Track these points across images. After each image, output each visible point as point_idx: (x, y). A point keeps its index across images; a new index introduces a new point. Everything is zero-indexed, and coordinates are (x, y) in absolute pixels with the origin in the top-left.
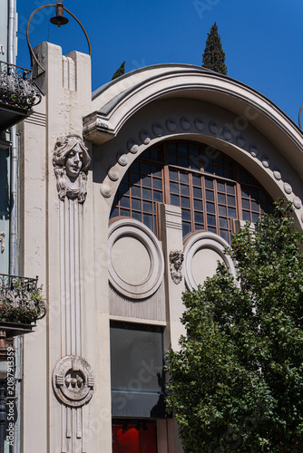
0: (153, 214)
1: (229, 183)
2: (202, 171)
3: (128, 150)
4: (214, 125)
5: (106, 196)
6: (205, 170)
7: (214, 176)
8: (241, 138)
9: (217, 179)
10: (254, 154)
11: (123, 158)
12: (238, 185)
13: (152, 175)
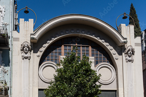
0: (58, 59)
1: (86, 47)
2: (76, 45)
3: (46, 43)
4: (78, 30)
5: (38, 56)
6: (78, 44)
7: (81, 45)
8: (89, 32)
9: (82, 46)
10: (94, 36)
11: (44, 45)
12: (90, 47)
13: (58, 48)
